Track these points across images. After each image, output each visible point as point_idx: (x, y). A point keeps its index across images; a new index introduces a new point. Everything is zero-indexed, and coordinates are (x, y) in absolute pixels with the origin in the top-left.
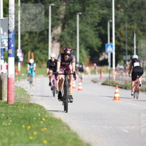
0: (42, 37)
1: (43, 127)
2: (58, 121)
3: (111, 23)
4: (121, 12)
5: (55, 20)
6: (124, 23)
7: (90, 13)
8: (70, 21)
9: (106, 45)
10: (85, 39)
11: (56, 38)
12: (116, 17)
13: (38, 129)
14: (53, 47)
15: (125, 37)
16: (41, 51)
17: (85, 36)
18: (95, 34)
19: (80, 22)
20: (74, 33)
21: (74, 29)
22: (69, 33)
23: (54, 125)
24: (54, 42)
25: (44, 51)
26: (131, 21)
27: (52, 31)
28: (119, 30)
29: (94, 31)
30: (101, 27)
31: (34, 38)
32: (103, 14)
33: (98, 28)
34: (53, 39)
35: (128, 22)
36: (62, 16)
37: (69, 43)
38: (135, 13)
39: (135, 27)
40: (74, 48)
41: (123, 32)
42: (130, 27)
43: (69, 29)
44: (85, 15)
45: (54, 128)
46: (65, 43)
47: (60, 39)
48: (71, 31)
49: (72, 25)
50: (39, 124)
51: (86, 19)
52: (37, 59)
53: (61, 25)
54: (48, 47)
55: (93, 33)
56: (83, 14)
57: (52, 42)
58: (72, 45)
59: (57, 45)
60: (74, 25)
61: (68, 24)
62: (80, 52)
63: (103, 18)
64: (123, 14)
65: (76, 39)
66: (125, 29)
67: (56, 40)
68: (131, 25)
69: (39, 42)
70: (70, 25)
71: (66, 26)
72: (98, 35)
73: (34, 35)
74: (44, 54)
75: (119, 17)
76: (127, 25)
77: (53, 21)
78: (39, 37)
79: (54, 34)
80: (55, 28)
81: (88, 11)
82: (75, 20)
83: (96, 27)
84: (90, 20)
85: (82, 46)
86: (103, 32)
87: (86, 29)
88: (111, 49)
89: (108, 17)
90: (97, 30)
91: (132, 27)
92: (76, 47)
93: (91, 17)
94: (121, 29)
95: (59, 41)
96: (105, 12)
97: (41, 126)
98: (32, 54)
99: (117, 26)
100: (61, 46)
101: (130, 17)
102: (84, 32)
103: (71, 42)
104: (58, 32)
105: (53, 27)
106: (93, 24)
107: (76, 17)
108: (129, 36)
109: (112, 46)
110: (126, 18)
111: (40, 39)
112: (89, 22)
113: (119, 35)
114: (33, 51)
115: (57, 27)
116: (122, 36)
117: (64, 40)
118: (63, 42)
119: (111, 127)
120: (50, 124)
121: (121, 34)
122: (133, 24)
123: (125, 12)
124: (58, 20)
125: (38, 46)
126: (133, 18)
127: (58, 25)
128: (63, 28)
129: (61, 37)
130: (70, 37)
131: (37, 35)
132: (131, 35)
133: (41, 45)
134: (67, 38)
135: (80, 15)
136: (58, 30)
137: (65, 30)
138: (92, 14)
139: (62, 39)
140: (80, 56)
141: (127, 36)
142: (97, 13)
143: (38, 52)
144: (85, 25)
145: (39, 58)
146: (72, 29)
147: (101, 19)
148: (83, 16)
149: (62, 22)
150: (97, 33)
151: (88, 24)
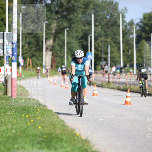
0: (38, 47)
1: (38, 116)
2: (50, 111)
3: (91, 37)
4: (99, 28)
5: (48, 34)
6: (101, 36)
7: (75, 29)
8: (60, 35)
9: (87, 53)
10: (71, 48)
11: (49, 48)
12: (95, 32)
13: (34, 118)
14: (46, 54)
15: (102, 48)
16: (37, 58)
17: (71, 46)
18: (79, 45)
19: (67, 36)
20: (62, 44)
21: (63, 41)
22: (58, 44)
23: (46, 114)
24: (47, 51)
25: (40, 58)
26: (106, 35)
27: (46, 42)
28: (97, 42)
29: (78, 43)
30: (83, 40)
31: (32, 48)
32: (85, 30)
33: (81, 41)
34: (47, 48)
35: (104, 36)
36: (53, 31)
37: (58, 52)
38: (110, 29)
39: (109, 40)
40: (62, 56)
41: (100, 44)
42: (105, 40)
43: (59, 41)
44: (71, 31)
45: (47, 117)
46: (56, 52)
47: (52, 49)
48: (60, 43)
49: (61, 38)
50: (35, 114)
51: (72, 33)
52: (34, 64)
53: (53, 38)
54: (43, 55)
55: (77, 44)
56: (69, 29)
57: (46, 51)
58: (61, 53)
59: (50, 53)
60: (62, 38)
61: (58, 37)
62: (67, 59)
63: (85, 33)
64: (100, 30)
65: (64, 49)
66: (101, 42)
67: (49, 50)
68: (106, 38)
69: (36, 51)
70: (59, 38)
71: (57, 39)
72: (81, 46)
73: (32, 46)
74: (39, 60)
75: (97, 32)
76: (103, 39)
77: (46, 35)
78: (36, 47)
79: (47, 45)
80: (48, 40)
81: (74, 27)
82: (64, 34)
83: (79, 39)
84: (75, 34)
85: (69, 54)
86: (85, 43)
87: (71, 41)
88: (91, 56)
89: (89, 32)
90: (80, 42)
91: (107, 40)
92: (64, 55)
93: (76, 32)
94: (99, 41)
95: (51, 50)
96: (87, 28)
97: (37, 115)
98: (31, 60)
99: (96, 39)
100: (53, 54)
101: (106, 32)
102: (70, 44)
103: (61, 51)
104: (50, 43)
105: (46, 39)
106: (77, 37)
107: (64, 32)
108: (104, 47)
109: (91, 54)
110: (103, 33)
111: (36, 49)
112: (74, 36)
113: (97, 46)
114: (31, 58)
115: (50, 40)
116: (99, 47)
117: (55, 49)
118: (54, 51)
120: (44, 114)
121: (98, 45)
122: (108, 38)
123: (102, 28)
124: (50, 34)
125: (35, 54)
126: (108, 33)
127: (50, 38)
128: (54, 40)
129: (53, 47)
130: (59, 47)
131: (34, 46)
132: (106, 46)
133: (37, 53)
134: (57, 48)
135: (67, 31)
136: (51, 42)
137: (56, 42)
138: (77, 30)
139: (53, 49)
140: (67, 62)
141: (103, 46)
142: (80, 29)
143: (35, 59)
144: (71, 38)
145: (36, 63)
146: (61, 41)
147: (83, 33)
148: (70, 31)
149: (54, 36)
150: (80, 44)
151: (73, 37)
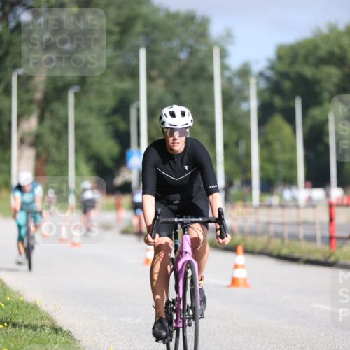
2: (32, 308)
5: (25, 104)
8: (56, 106)
9: (128, 153)
19: (77, 106)
21: (63, 121)
22: (52, 130)
36: (38, 96)
46: (46, 149)
47: (36, 141)
48: (58, 126)
60: (62, 112)
61: (52, 112)
62: (77, 167)
67: (27, 144)
71: (47, 115)
75: (155, 95)
79: (23, 131)
81: (92, 84)
83: (108, 116)
86: (122, 126)
90: (111, 123)
95: (33, 145)
96: (126, 85)
100: (38, 157)
101: (177, 95)
103: (58, 147)
104: (30, 126)
112: (94, 106)
119: (139, 320)
124: (31, 102)
128: (41, 119)
129: (38, 137)
135: (76, 94)
137: (47, 123)
148: (81, 95)
150: (110, 127)
151: (91, 109)
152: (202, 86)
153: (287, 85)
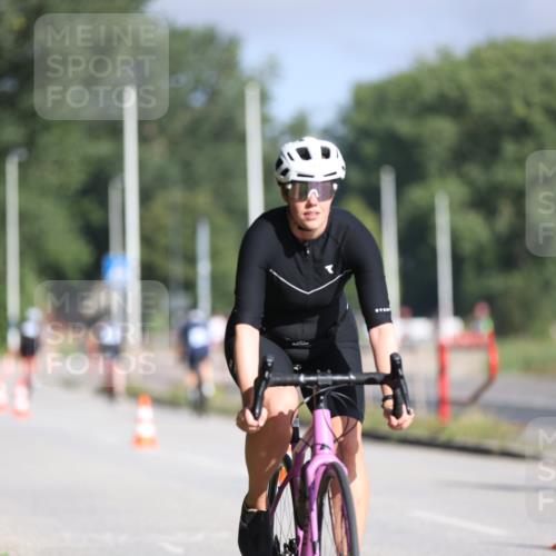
30: (89, 205)
39: (203, 199)
76: (176, 195)
84: (52, 178)
86: (95, 216)
94: (158, 206)
96: (102, 148)
119: (124, 538)
152: (227, 151)
153: (369, 149)
